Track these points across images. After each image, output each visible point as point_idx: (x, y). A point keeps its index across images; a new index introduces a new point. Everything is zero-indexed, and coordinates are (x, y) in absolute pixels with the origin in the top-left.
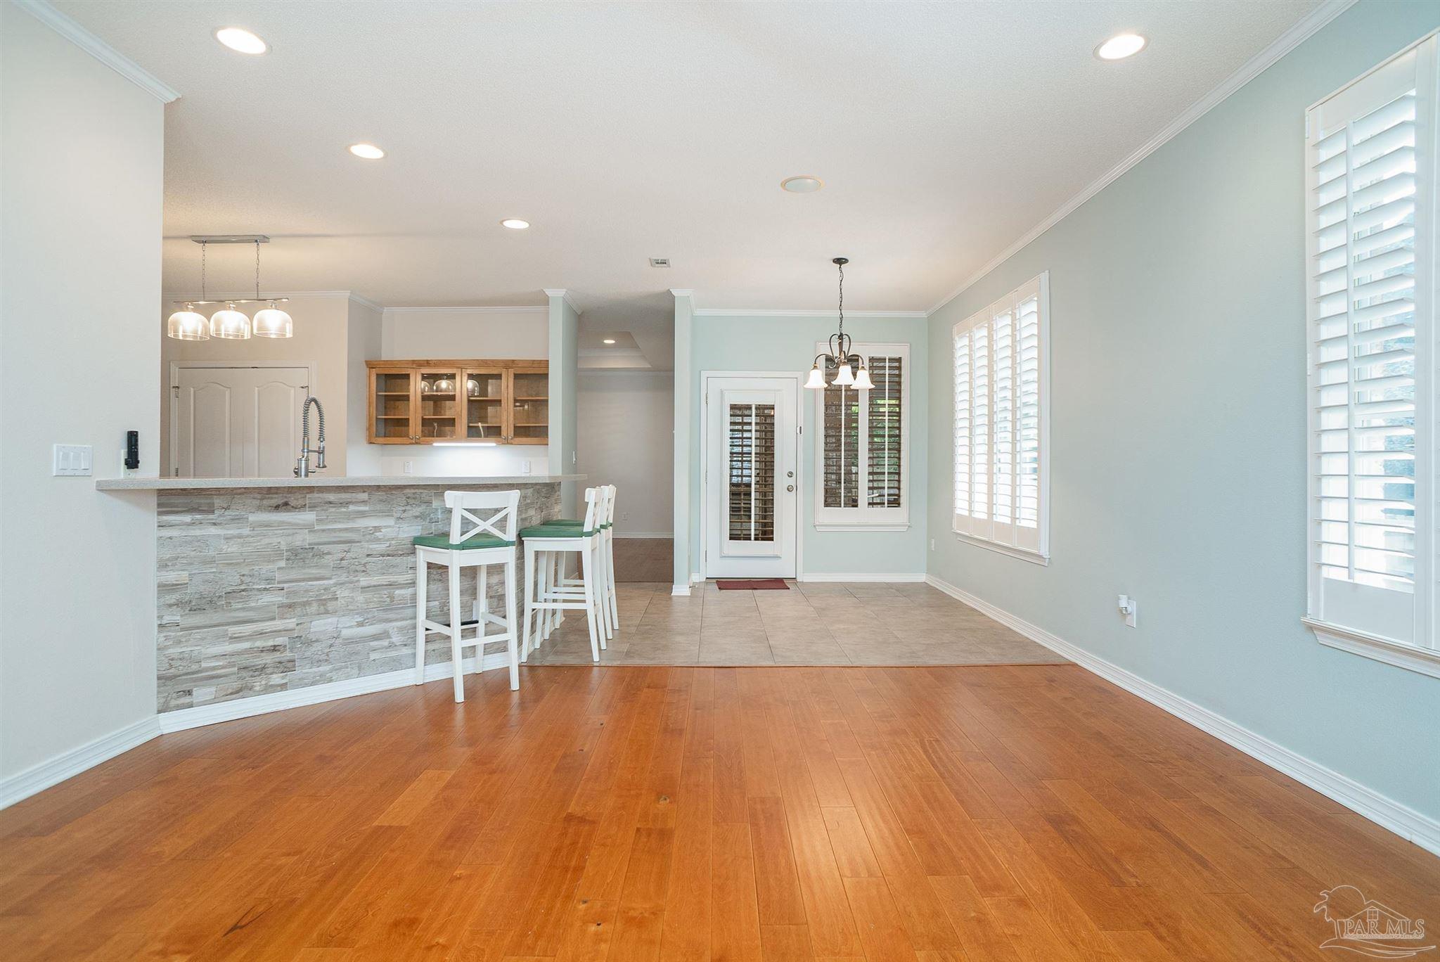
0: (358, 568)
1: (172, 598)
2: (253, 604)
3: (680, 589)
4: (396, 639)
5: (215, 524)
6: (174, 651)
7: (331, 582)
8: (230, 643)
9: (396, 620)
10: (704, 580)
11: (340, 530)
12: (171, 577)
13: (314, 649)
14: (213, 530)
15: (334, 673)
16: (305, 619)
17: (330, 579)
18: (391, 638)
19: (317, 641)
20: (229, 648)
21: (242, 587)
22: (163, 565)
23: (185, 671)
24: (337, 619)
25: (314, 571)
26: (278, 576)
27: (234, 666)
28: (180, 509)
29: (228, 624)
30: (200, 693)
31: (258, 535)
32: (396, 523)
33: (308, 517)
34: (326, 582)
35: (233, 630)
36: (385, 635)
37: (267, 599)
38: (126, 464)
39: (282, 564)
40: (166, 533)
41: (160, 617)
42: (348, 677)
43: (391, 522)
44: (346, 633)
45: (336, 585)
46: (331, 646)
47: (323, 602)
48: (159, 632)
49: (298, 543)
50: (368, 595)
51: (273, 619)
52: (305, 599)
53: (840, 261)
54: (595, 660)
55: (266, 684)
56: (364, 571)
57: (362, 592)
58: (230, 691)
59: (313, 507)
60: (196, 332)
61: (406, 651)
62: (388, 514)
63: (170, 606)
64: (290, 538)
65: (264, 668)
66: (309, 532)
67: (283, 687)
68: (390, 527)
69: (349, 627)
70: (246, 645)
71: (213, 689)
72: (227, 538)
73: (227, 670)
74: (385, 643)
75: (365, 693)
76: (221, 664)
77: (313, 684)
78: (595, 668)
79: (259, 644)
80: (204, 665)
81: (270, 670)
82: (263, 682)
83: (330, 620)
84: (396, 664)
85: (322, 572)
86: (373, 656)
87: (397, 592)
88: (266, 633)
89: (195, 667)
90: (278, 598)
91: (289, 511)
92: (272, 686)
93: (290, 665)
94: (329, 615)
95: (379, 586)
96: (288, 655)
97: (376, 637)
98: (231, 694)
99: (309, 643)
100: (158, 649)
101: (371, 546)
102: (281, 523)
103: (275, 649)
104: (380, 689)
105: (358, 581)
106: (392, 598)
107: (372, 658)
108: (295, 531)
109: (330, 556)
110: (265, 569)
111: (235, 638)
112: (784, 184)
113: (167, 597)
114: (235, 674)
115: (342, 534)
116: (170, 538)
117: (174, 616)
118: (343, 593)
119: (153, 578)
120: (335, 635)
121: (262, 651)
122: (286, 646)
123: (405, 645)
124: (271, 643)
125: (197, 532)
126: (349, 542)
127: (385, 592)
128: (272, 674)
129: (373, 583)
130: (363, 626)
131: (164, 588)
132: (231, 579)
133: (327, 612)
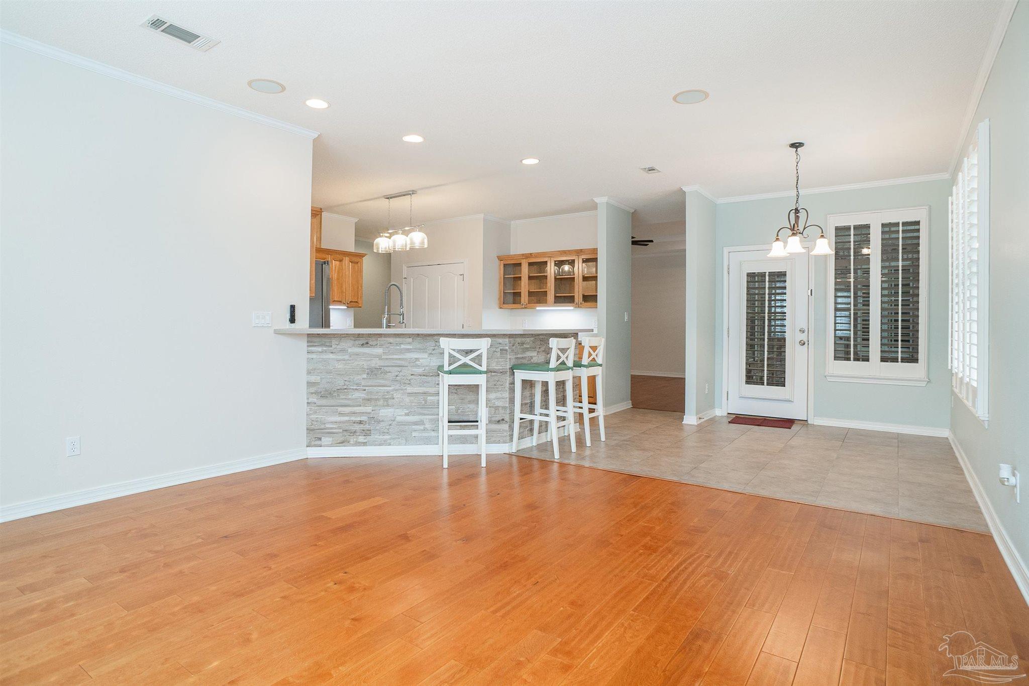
0: (406, 382)
1: (313, 390)
2: (350, 397)
3: (690, 419)
4: (428, 426)
5: (332, 353)
6: (313, 417)
7: (390, 388)
8: (339, 416)
9: (428, 415)
10: (726, 415)
11: (397, 359)
12: (313, 379)
13: (381, 425)
14: (332, 356)
15: (392, 440)
16: (376, 408)
17: (390, 386)
18: (425, 425)
19: (383, 421)
20: (338, 419)
21: (345, 387)
22: (309, 373)
23: (318, 428)
24: (393, 410)
25: (382, 382)
26: (363, 384)
27: (340, 429)
28: (316, 344)
29: (338, 406)
30: (326, 440)
31: (353, 360)
32: (428, 357)
33: (378, 351)
34: (388, 388)
35: (340, 409)
36: (421, 423)
37: (357, 395)
38: (290, 321)
39: (365, 376)
40: (311, 356)
41: (308, 399)
42: (399, 444)
43: (426, 356)
44: (399, 419)
45: (393, 390)
46: (390, 425)
47: (386, 400)
48: (307, 406)
49: (373, 365)
50: (412, 398)
51: (361, 406)
52: (376, 397)
53: (796, 146)
54: (555, 458)
55: (356, 441)
56: (409, 384)
57: (408, 396)
58: (338, 442)
59: (381, 346)
60: (386, 248)
61: (433, 434)
62: (423, 350)
63: (312, 393)
64: (369, 362)
65: (355, 432)
66: (379, 359)
67: (365, 444)
68: (425, 358)
69: (400, 415)
70: (346, 418)
71: (331, 439)
72: (338, 360)
73: (337, 430)
74: (422, 427)
75: (408, 455)
76: (334, 426)
77: (380, 445)
78: (555, 463)
79: (353, 418)
80: (327, 426)
81: (358, 434)
82: (355, 440)
83: (390, 410)
84: (427, 441)
85: (387, 383)
86: (414, 434)
87: (429, 398)
88: (356, 413)
89: (323, 426)
90: (363, 395)
91: (369, 347)
92: (359, 442)
93: (368, 432)
94: (390, 407)
95: (418, 393)
96: (367, 427)
97: (416, 423)
98: (339, 443)
99: (379, 422)
100: (307, 415)
101: (413, 370)
102: (364, 354)
103: (361, 422)
104: (417, 455)
105: (406, 389)
106: (426, 401)
107: (413, 436)
108: (372, 358)
109: (391, 374)
110: (357, 378)
111: (341, 414)
112: (675, 99)
113: (311, 389)
114: (340, 433)
115: (396, 361)
116: (312, 359)
117: (313, 399)
118: (397, 395)
119: (304, 378)
120: (393, 419)
121: (354, 423)
122: (366, 422)
123: (434, 430)
124: (359, 419)
125: (325, 356)
126: (401, 366)
127: (422, 397)
128: (359, 436)
129: (415, 391)
130: (408, 415)
131: (310, 384)
132: (340, 382)
133: (388, 405)
